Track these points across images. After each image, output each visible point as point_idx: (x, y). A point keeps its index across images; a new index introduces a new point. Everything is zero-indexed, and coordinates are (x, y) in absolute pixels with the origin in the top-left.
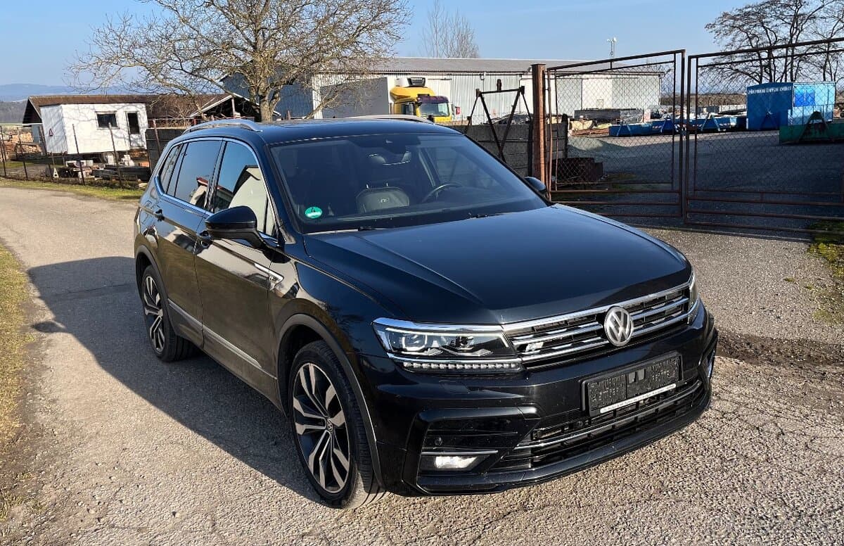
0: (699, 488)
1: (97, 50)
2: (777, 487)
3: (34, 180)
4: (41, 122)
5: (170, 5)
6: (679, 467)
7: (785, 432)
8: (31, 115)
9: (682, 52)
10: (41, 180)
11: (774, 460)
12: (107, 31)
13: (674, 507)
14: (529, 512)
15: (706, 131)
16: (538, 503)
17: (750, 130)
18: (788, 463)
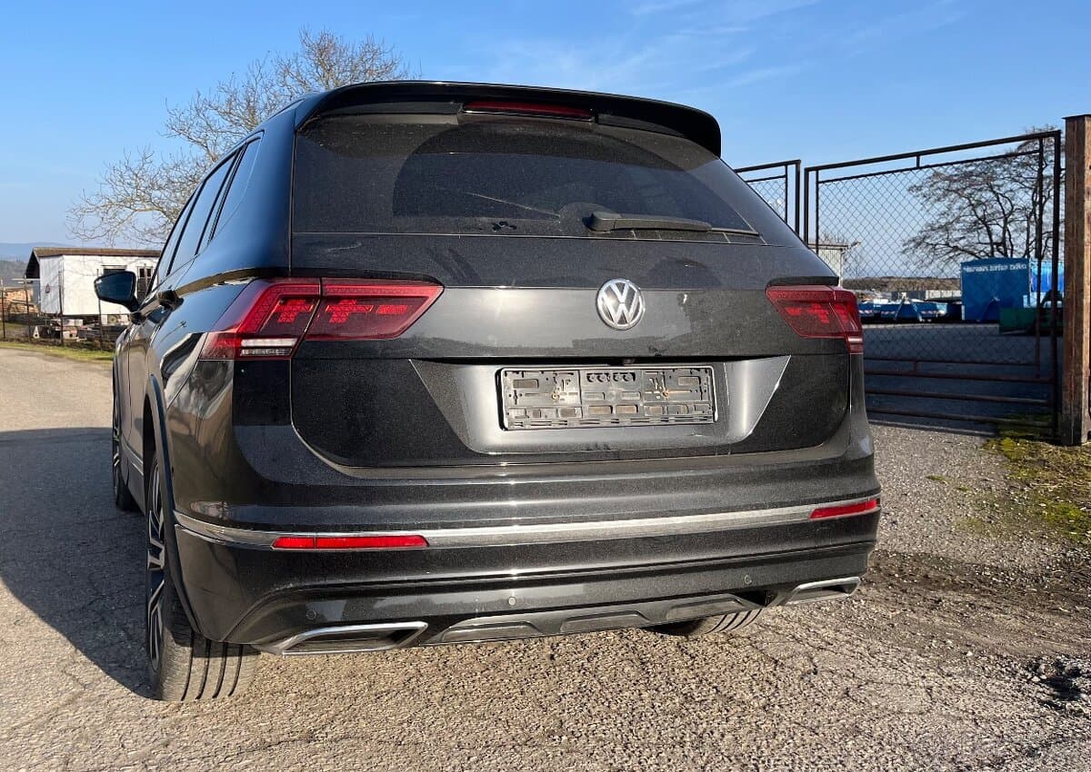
0: (619, 737)
1: (108, 191)
2: (758, 748)
3: (12, 340)
4: (39, 277)
5: (200, 140)
6: (606, 704)
7: (819, 669)
8: (33, 270)
9: (797, 163)
10: (18, 340)
11: (777, 707)
12: (123, 169)
13: (557, 759)
14: (312, 743)
15: (901, 320)
16: (339, 731)
17: (967, 322)
18: (800, 713)
